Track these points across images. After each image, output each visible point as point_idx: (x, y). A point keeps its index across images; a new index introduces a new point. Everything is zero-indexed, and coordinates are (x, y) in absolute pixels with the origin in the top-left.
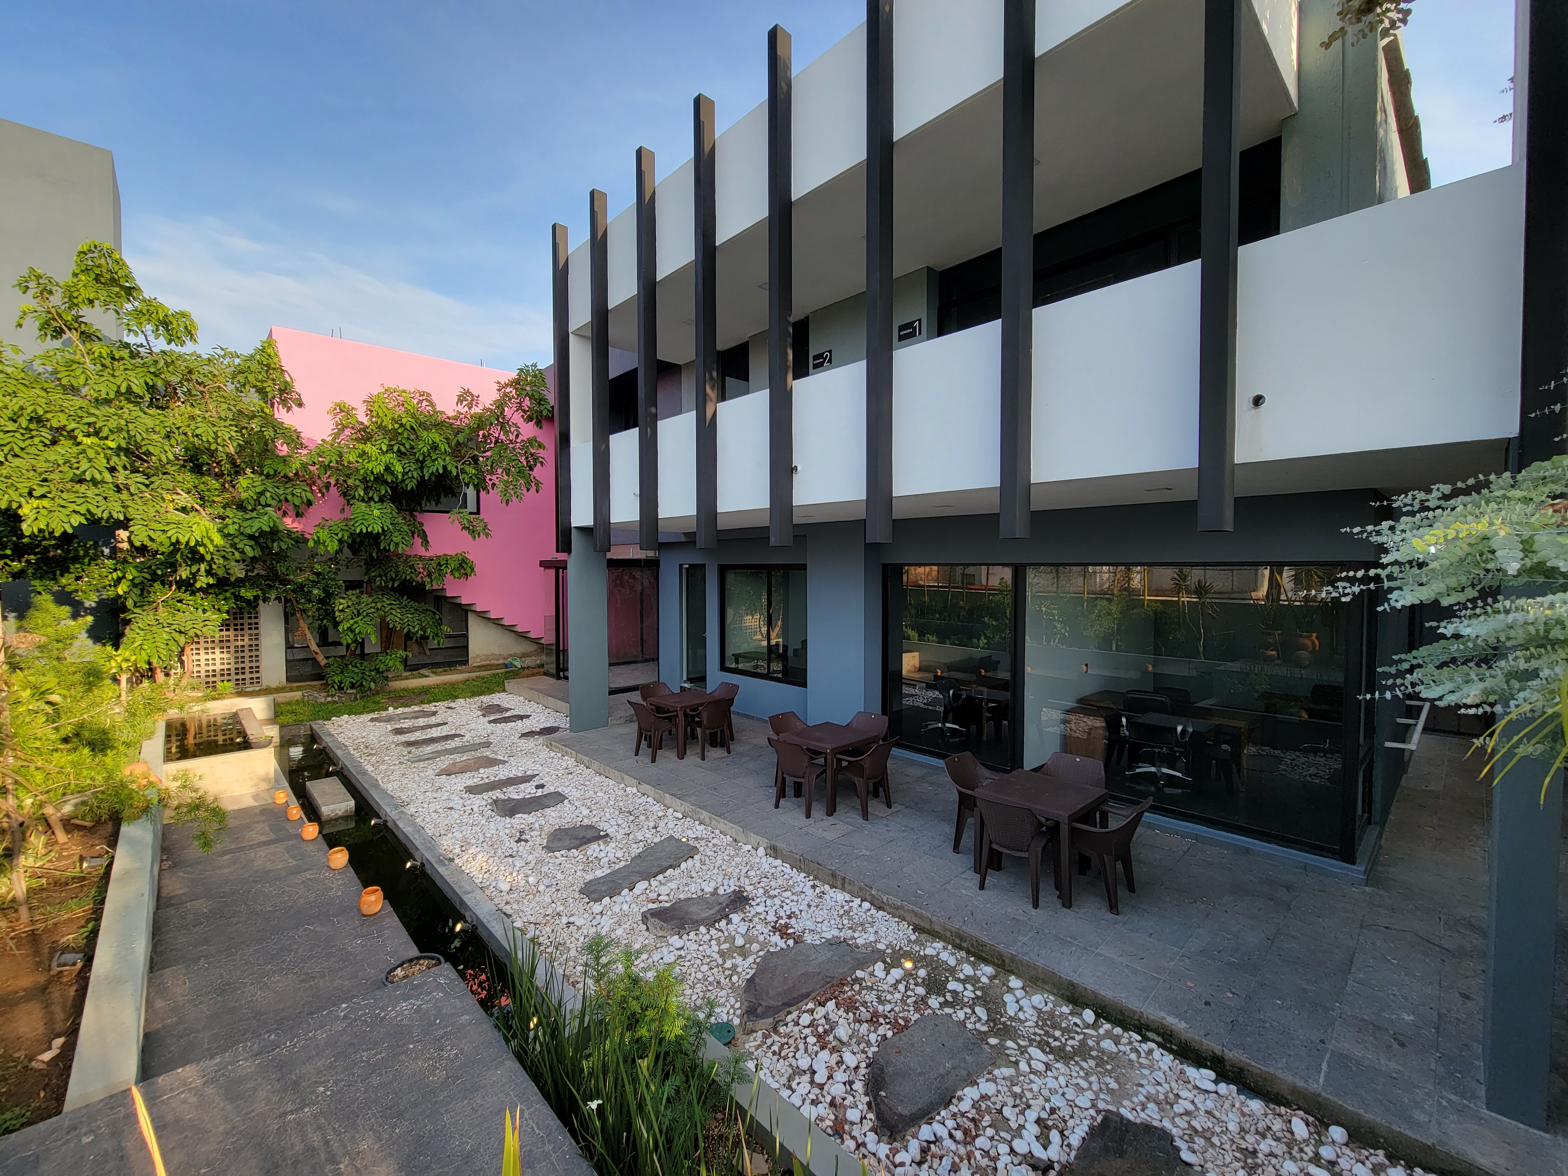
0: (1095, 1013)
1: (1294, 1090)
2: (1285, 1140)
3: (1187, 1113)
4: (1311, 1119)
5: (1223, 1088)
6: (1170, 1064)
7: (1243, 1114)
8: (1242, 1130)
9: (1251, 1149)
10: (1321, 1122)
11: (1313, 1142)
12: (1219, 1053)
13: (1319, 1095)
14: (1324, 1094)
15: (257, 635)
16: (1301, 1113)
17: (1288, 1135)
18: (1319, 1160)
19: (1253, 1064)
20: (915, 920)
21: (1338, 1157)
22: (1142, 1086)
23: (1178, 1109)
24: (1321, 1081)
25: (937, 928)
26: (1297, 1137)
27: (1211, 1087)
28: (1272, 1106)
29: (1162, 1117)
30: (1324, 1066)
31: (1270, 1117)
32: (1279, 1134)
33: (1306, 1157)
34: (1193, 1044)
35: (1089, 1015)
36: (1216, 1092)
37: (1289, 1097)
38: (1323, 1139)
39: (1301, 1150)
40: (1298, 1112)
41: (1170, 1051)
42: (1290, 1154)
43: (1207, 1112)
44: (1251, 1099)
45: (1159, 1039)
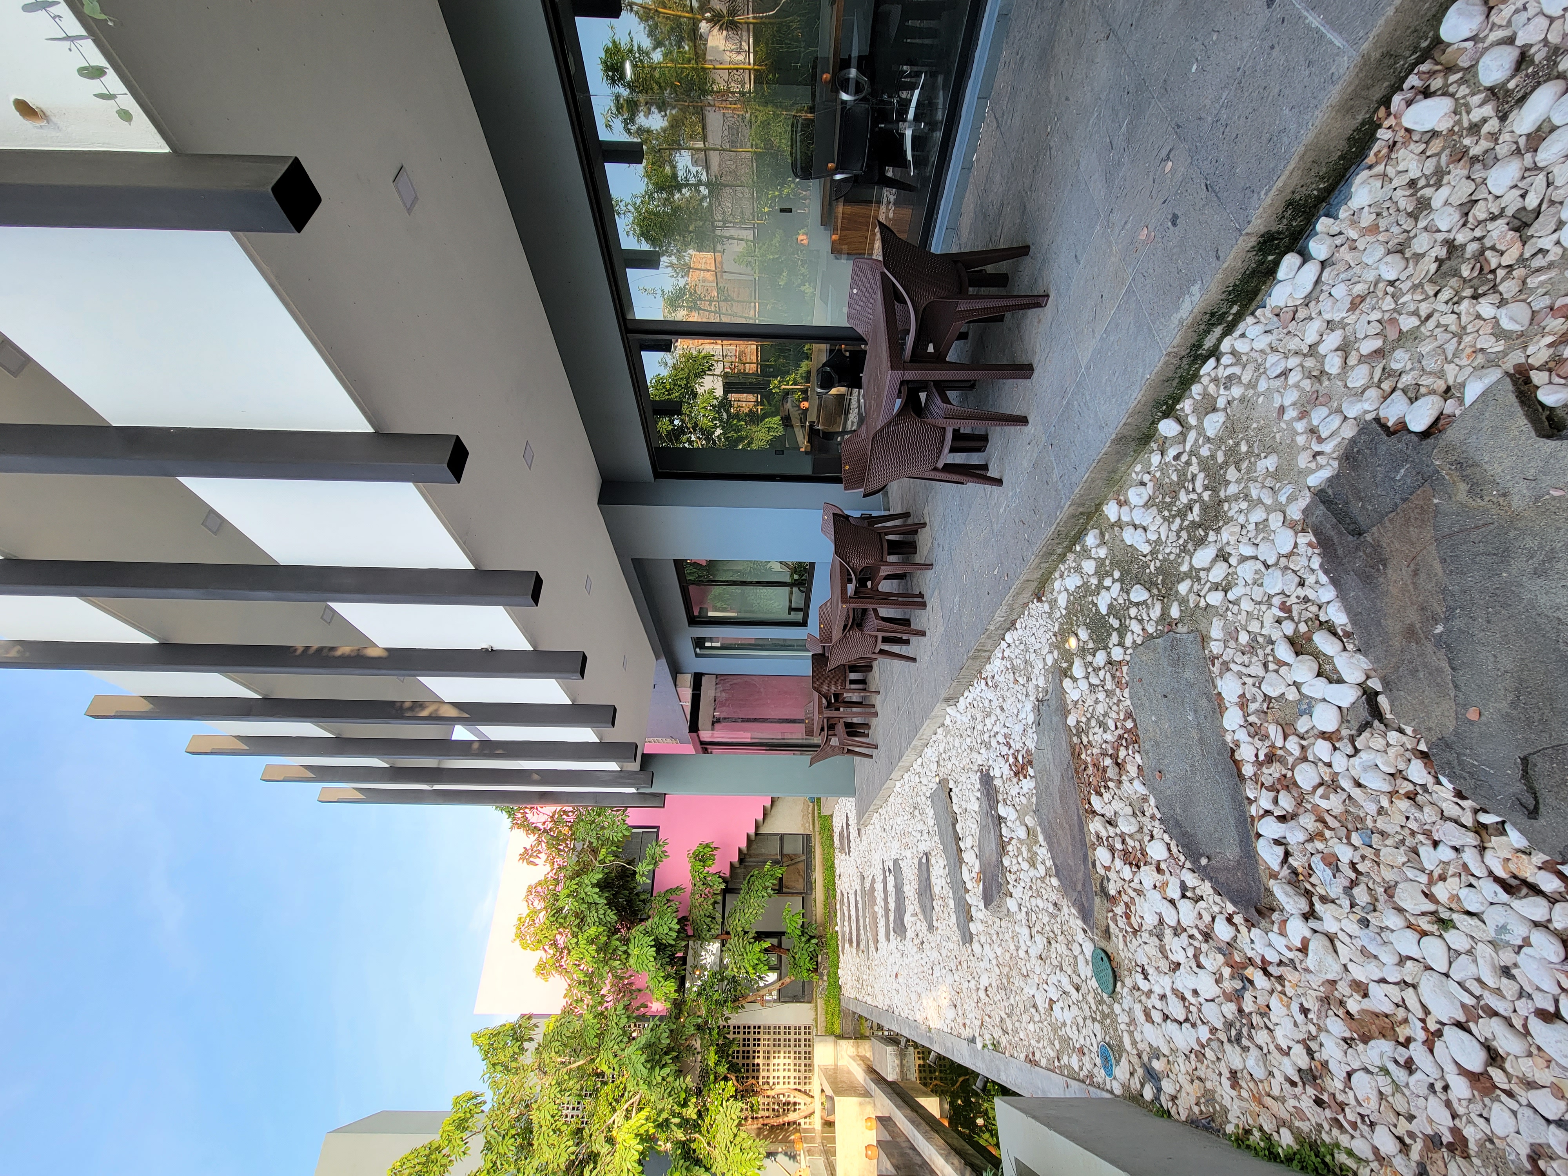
0: (1166, 415)
1: (1346, 108)
2: (1444, 158)
3: (1344, 349)
4: (1413, 80)
5: (1318, 248)
6: (1260, 328)
7: (1374, 229)
8: (1400, 250)
9: (1443, 253)
10: (1426, 55)
11: (1463, 90)
12: (1253, 241)
13: (1366, 58)
14: (1365, 46)
15: (765, 1028)
16: (1397, 100)
17: (1436, 145)
18: (1508, 93)
19: (1280, 184)
20: (1028, 594)
21: (1510, 41)
22: (1282, 410)
23: (1333, 365)
24: (1338, 42)
25: (1037, 575)
26: (1443, 126)
27: (1311, 270)
28: (1371, 159)
29: (1339, 411)
30: (1314, 20)
31: (1390, 171)
32: (1430, 166)
33: (1493, 125)
34: (1231, 281)
35: (1168, 428)
36: (1323, 264)
37: (1360, 118)
38: (1464, 63)
39: (1475, 129)
40: (1394, 107)
41: (1239, 317)
42: (1475, 160)
43: (1354, 307)
44: (1349, 197)
45: (1218, 331)
